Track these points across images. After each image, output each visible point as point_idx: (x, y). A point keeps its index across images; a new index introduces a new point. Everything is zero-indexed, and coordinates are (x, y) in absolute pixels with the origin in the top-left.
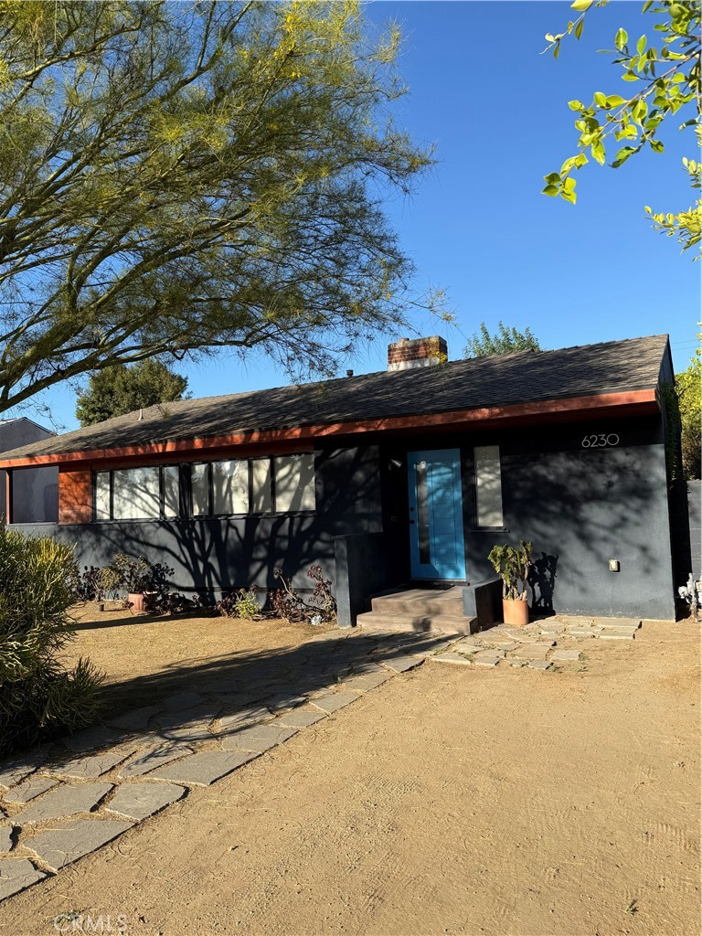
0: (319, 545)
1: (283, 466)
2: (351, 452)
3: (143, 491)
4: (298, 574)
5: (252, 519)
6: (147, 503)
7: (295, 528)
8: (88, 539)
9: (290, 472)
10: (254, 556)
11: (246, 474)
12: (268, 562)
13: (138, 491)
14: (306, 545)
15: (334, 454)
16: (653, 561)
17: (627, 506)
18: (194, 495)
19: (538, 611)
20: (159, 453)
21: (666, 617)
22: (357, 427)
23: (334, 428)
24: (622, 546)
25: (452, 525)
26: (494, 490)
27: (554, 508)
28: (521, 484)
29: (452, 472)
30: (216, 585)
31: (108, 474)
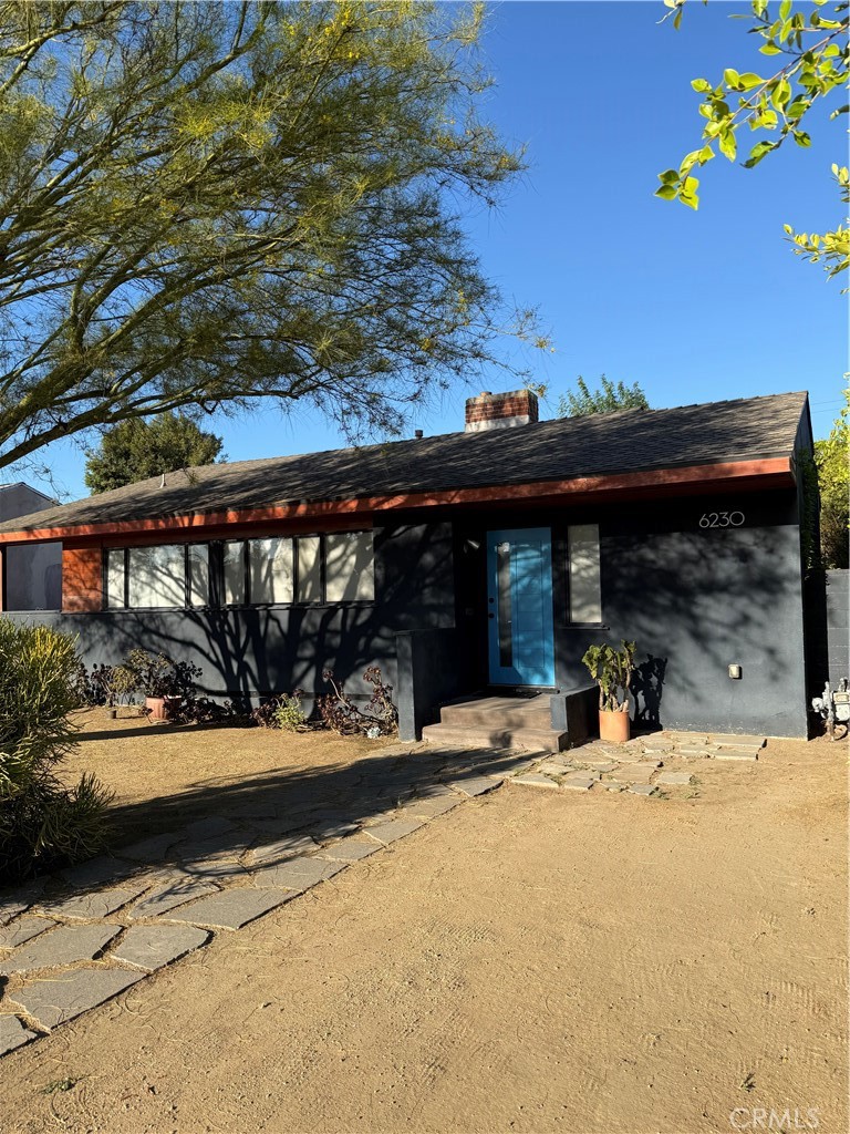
0: (378, 642)
1: (335, 546)
2: (418, 530)
3: (164, 574)
4: (352, 677)
5: (297, 609)
6: (169, 588)
7: (349, 622)
8: (97, 631)
9: (344, 553)
10: (299, 654)
11: (290, 556)
12: (317, 662)
13: (159, 574)
14: (362, 642)
15: (397, 532)
16: (782, 666)
17: (752, 600)
18: (227, 580)
19: (640, 726)
20: (184, 528)
21: (796, 734)
22: (427, 499)
23: (398, 500)
24: (745, 648)
25: (540, 620)
26: (591, 578)
27: (663, 599)
28: (624, 571)
29: (541, 556)
30: (252, 689)
31: (123, 552)
